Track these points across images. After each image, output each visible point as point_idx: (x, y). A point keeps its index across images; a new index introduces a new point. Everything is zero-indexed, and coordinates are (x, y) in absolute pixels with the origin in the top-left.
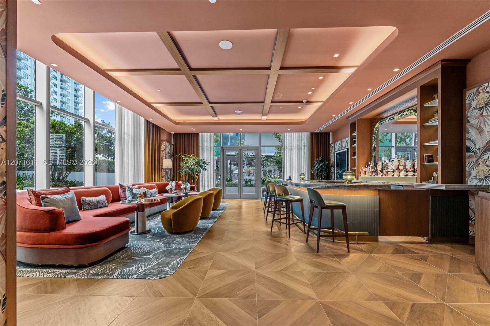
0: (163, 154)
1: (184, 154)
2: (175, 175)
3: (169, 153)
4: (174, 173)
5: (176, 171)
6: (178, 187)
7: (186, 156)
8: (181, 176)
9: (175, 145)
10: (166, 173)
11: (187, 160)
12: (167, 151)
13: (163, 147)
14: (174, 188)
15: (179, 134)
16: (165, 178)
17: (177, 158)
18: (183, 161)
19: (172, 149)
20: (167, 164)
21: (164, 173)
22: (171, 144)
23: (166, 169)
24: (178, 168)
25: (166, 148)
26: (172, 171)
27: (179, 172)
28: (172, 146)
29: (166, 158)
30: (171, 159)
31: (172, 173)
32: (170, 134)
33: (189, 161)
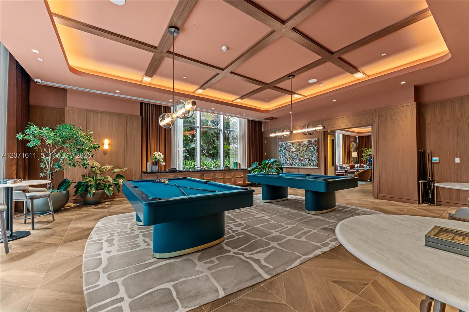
0: (352, 149)
1: (366, 148)
2: (359, 160)
3: (355, 148)
4: (358, 159)
5: (360, 158)
6: (361, 167)
7: (366, 149)
8: (364, 161)
9: (359, 143)
10: (354, 159)
11: (367, 152)
12: (354, 147)
13: (352, 145)
14: (359, 166)
15: (362, 136)
16: (353, 162)
17: (360, 151)
18: (365, 152)
19: (357, 145)
20: (354, 154)
21: (352, 159)
22: (356, 143)
23: (353, 157)
24: (361, 156)
25: (353, 145)
26: (358, 158)
27: (362, 159)
28: (357, 144)
29: (353, 152)
30: (356, 152)
31: (357, 159)
32: (356, 137)
33: (368, 152)
